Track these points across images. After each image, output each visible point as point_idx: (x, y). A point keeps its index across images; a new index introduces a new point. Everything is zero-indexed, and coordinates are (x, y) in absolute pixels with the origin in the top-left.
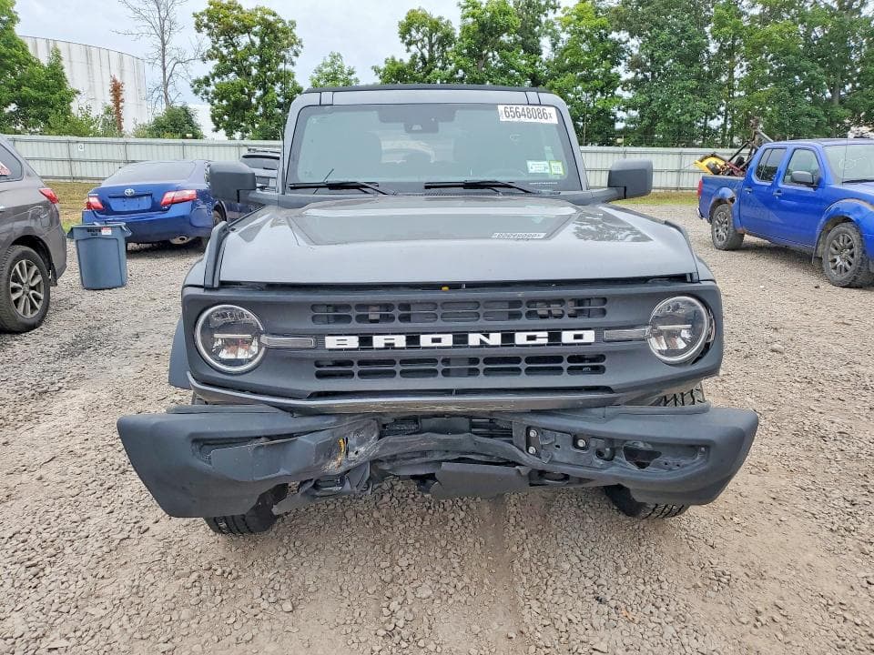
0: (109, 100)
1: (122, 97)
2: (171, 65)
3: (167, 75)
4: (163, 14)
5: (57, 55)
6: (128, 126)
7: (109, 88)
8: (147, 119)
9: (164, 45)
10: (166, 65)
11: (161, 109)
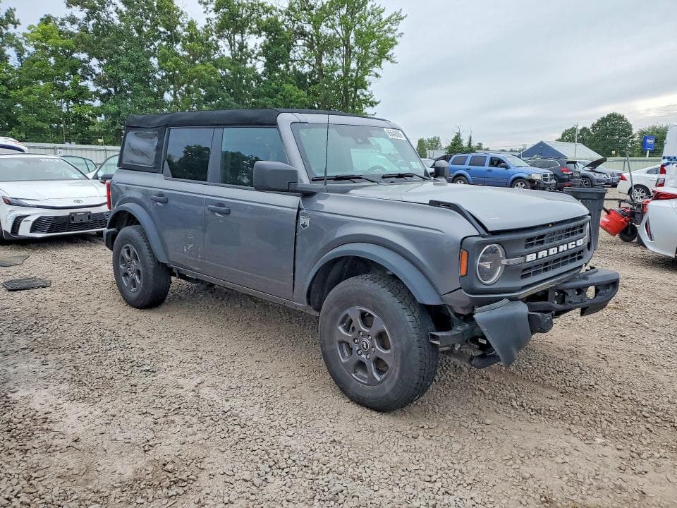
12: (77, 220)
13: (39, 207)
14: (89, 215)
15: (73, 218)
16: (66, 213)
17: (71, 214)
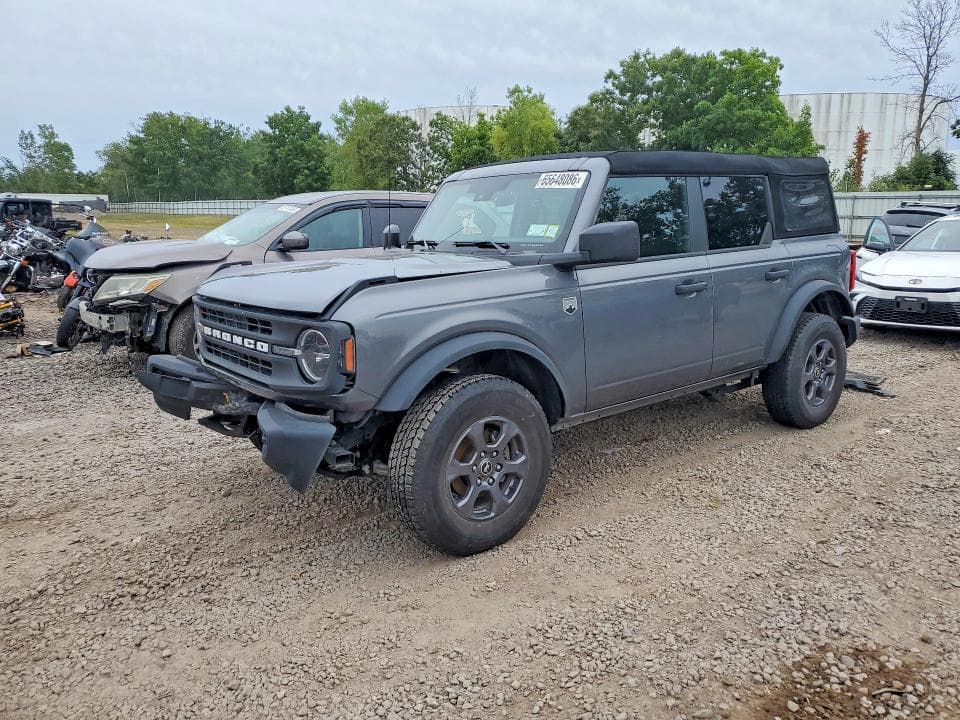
0: (850, 152)
1: (867, 148)
2: (931, 107)
3: (924, 118)
4: (931, 50)
5: (807, 112)
6: (867, 180)
7: (853, 138)
8: (889, 169)
9: (926, 85)
10: (925, 106)
11: (907, 159)
12: (904, 308)
13: (869, 284)
14: (925, 304)
15: (898, 304)
16: (891, 295)
17: (897, 297)
